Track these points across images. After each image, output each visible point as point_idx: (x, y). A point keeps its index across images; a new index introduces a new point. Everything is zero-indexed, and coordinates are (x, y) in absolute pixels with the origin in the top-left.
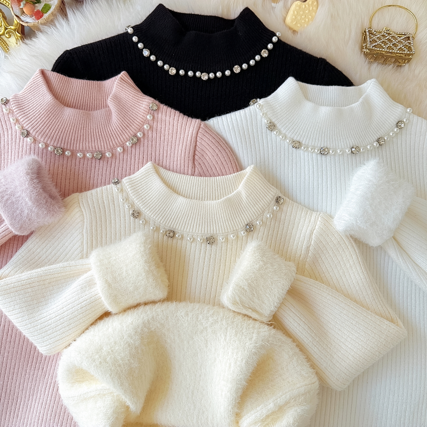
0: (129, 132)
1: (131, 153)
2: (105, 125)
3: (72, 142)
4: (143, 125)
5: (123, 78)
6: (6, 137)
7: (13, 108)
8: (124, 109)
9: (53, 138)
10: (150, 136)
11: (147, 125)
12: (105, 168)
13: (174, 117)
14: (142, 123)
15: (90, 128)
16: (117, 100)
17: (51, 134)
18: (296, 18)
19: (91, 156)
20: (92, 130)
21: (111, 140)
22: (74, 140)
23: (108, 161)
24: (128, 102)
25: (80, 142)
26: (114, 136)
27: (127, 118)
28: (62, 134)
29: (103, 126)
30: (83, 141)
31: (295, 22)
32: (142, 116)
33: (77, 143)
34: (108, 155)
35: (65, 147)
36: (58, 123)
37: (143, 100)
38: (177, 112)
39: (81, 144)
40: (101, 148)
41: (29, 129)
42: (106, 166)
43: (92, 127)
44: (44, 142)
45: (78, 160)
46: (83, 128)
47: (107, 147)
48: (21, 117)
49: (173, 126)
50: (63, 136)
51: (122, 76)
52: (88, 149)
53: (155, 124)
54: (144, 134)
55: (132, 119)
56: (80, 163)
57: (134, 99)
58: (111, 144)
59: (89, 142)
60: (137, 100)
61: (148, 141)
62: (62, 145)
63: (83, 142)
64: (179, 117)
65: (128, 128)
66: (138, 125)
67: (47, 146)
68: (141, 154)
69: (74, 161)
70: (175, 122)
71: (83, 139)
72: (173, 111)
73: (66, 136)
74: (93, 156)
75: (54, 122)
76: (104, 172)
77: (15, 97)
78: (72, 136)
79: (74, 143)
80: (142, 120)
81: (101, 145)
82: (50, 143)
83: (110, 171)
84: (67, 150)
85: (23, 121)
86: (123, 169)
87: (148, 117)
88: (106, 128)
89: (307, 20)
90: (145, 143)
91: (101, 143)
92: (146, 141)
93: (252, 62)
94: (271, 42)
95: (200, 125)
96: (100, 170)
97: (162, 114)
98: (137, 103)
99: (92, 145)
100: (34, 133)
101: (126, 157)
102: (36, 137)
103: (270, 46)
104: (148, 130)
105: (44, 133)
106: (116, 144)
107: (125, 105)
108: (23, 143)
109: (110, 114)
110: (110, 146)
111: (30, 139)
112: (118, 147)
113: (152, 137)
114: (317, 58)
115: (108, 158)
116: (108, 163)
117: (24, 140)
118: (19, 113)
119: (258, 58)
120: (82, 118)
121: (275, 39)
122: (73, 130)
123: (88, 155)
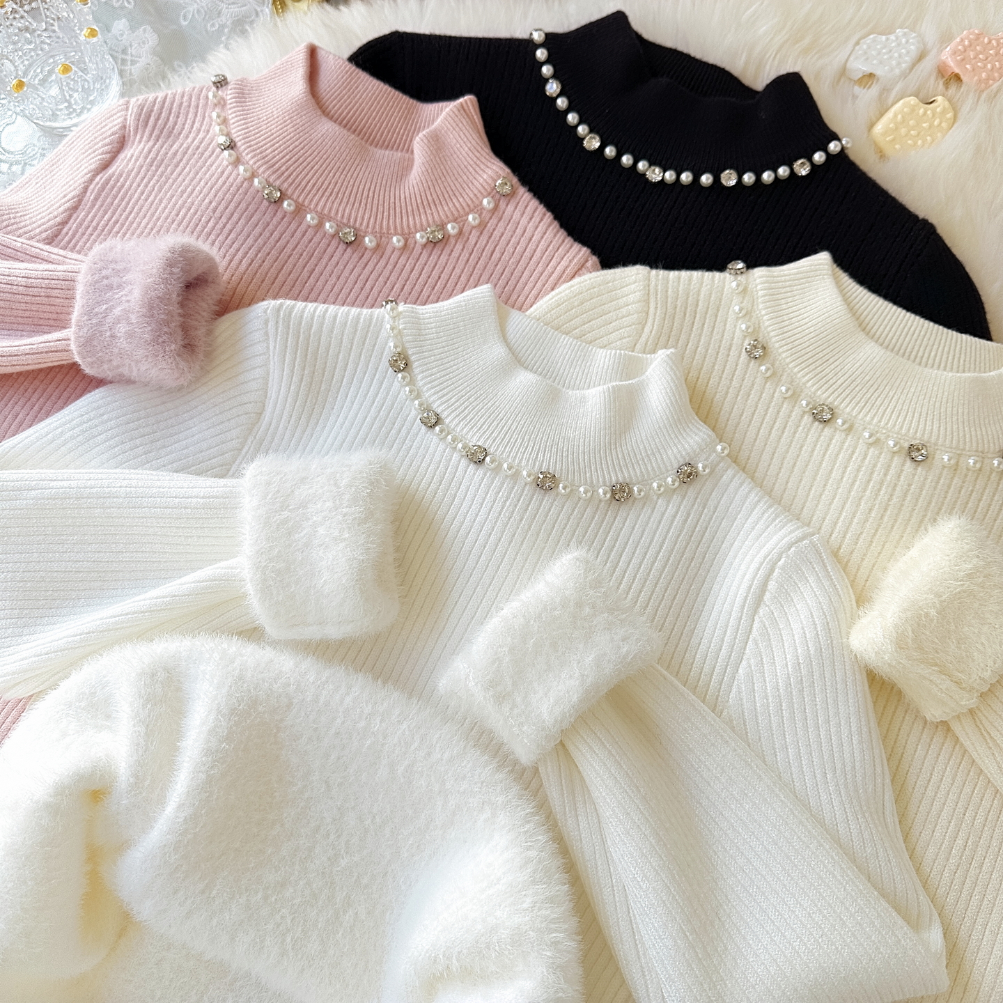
0: (432, 214)
1: (418, 259)
2: (389, 185)
3: (308, 188)
4: (468, 214)
5: (466, 108)
7: (229, 97)
8: (442, 167)
9: (275, 164)
10: (473, 240)
11: (477, 216)
12: (350, 266)
13: (540, 222)
14: (467, 209)
15: (355, 175)
16: (437, 143)
17: (274, 157)
18: (897, 129)
19: (334, 229)
20: (358, 181)
21: (389, 216)
22: (314, 186)
23: (363, 256)
24: (455, 156)
27: (441, 186)
29: (384, 182)
30: (331, 195)
32: (472, 196)
33: (316, 194)
34: (368, 241)
35: (289, 192)
36: (297, 143)
37: (489, 164)
38: (549, 214)
39: (324, 198)
40: (361, 224)
41: (237, 139)
42: (354, 263)
43: (360, 176)
44: (252, 168)
45: (303, 227)
47: (374, 227)
48: (233, 115)
49: (529, 242)
50: (294, 171)
51: (467, 104)
52: (333, 214)
53: (494, 221)
54: (460, 233)
55: (450, 192)
56: (304, 235)
57: (471, 154)
58: (385, 223)
59: (341, 203)
60: (475, 159)
61: (463, 250)
62: (286, 185)
63: (329, 197)
64: (549, 226)
65: (433, 207)
66: (457, 209)
67: (253, 176)
68: (437, 267)
69: (293, 226)
70: (536, 232)
72: (541, 209)
73: (300, 173)
74: (337, 233)
75: (288, 137)
76: (346, 273)
78: (313, 177)
79: (310, 191)
80: (470, 203)
81: (363, 219)
82: (264, 172)
83: (359, 276)
84: (290, 198)
85: (234, 123)
86: (386, 283)
87: (485, 202)
88: (388, 189)
90: (455, 249)
91: (364, 214)
92: (459, 247)
93: (767, 176)
94: (825, 150)
95: (587, 261)
96: (340, 266)
97: (516, 208)
98: (474, 166)
99: (344, 210)
100: (243, 147)
101: (404, 262)
102: (244, 154)
103: (819, 157)
104: (473, 227)
105: (261, 153)
106: (396, 228)
107: (447, 159)
108: (215, 160)
109: (407, 167)
110: (381, 227)
111: (230, 155)
112: (396, 234)
113: (476, 244)
114: (916, 217)
115: (366, 249)
116: (360, 258)
117: (218, 157)
118: (234, 107)
119: (783, 171)
120: (348, 150)
121: (833, 147)
122: (321, 166)
123: (328, 225)
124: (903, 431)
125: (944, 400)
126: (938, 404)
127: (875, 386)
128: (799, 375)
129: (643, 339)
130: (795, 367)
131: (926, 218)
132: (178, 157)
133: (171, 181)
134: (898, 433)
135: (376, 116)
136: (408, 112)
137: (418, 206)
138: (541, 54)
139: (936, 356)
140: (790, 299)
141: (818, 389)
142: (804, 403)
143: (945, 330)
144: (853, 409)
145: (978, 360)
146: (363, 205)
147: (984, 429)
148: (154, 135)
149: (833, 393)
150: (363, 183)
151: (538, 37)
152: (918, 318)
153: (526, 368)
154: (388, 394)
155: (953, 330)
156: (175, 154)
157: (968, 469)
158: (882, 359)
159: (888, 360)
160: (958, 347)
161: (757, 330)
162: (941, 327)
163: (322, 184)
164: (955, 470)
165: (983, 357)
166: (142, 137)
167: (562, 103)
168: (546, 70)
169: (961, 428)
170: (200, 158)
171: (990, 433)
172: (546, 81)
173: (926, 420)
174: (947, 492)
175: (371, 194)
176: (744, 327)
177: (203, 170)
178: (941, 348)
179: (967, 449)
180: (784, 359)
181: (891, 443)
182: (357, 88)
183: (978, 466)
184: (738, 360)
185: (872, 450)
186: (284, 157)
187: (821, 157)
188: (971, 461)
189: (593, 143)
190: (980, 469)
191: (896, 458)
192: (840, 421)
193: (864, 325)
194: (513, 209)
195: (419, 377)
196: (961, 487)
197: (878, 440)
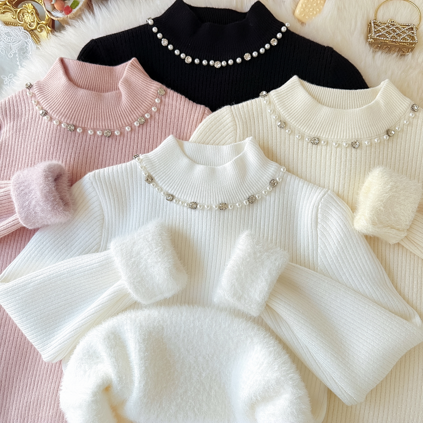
0: (137, 113)
1: (139, 133)
2: (115, 106)
3: (84, 120)
4: (151, 108)
5: (134, 64)
6: (27, 116)
7: (36, 92)
8: (134, 92)
9: (67, 115)
10: (157, 117)
11: (155, 107)
12: (113, 145)
13: (181, 102)
14: (150, 106)
15: (101, 108)
16: (127, 83)
17: (65, 112)
18: (304, 10)
19: (101, 133)
21: (121, 119)
22: (86, 118)
23: (117, 139)
24: (137, 86)
25: (91, 120)
26: (123, 116)
27: (136, 100)
28: (75, 112)
29: (113, 106)
30: (94, 120)
31: (303, 14)
32: (150, 100)
33: (88, 121)
34: (117, 133)
35: (77, 125)
36: (72, 103)
37: (152, 85)
38: (183, 97)
39: (92, 122)
40: (111, 127)
41: (47, 110)
42: (115, 144)
43: (103, 107)
44: (59, 120)
45: (88, 136)
46: (94, 108)
47: (116, 126)
48: (41, 99)
49: (180, 111)
50: (76, 115)
51: (133, 62)
52: (98, 127)
53: (162, 107)
54: (151, 116)
55: (141, 101)
56: (90, 140)
57: (143, 83)
58: (120, 123)
59: (99, 121)
60: (146, 84)
61: (155, 123)
62: (75, 122)
64: (185, 102)
65: (136, 110)
66: (146, 107)
67: (60, 123)
68: (147, 133)
69: (84, 138)
70: (181, 106)
71: (94, 118)
72: (179, 95)
73: (79, 115)
74: (103, 134)
75: (68, 102)
76: (113, 149)
77: (38, 82)
78: (84, 114)
79: (85, 121)
80: (150, 103)
81: (111, 125)
82: (64, 120)
83: (119, 148)
84: (78, 127)
85: (42, 103)
86: (130, 147)
87: (156, 100)
88: (116, 109)
89: (315, 12)
90: (151, 124)
91: (111, 122)
92: (153, 122)
93: (262, 51)
94: (281, 32)
95: (205, 111)
96: (109, 147)
97: (169, 98)
98: (146, 87)
99: (102, 124)
100: (51, 112)
101: (134, 136)
102: (53, 115)
103: (279, 35)
104: (155, 112)
105: (59, 112)
106: (125, 123)
107: (134, 88)
108: (42, 121)
109: (119, 96)
110: (119, 126)
111: (47, 118)
112: (126, 126)
113: (159, 118)
114: (324, 46)
115: (117, 136)
116: (116, 141)
117: (42, 119)
118: (40, 96)
119: (267, 46)
120: (94, 99)
121: (283, 29)
122: (86, 109)
123: (98, 132)
124: (347, 138)
125: (359, 120)
126: (357, 122)
127: (331, 124)
128: (301, 129)
129: (238, 135)
130: (299, 126)
131: (328, 46)
132: (26, 125)
133: (27, 136)
134: (346, 139)
135: (99, 79)
136: (111, 72)
137: (130, 111)
138: (155, 30)
139: (350, 102)
140: (288, 100)
141: (310, 132)
142: (307, 139)
143: (350, 90)
144: (326, 135)
145: (366, 98)
146: (108, 119)
147: (377, 126)
148: (12, 119)
149: (316, 131)
150: (105, 110)
151: (151, 22)
152: (338, 90)
153: (198, 164)
154: (149, 193)
155: (353, 90)
156: (24, 124)
157: (376, 144)
158: (331, 112)
159: (333, 112)
160: (357, 96)
161: (279, 117)
162: (348, 90)
163: (89, 116)
164: (371, 146)
165: (367, 96)
166: (7, 121)
167: (170, 47)
168: (159, 36)
169: (368, 129)
170: (35, 122)
171: (379, 126)
172: (161, 40)
173: (354, 130)
174: (371, 155)
175: (110, 113)
176: (274, 117)
177: (38, 127)
178: (351, 99)
179: (373, 136)
180: (294, 124)
181: (344, 144)
182: (86, 70)
183: (379, 141)
184: (276, 131)
185: (338, 149)
186: (69, 111)
187: (280, 35)
188: (376, 140)
189: (189, 60)
190: (380, 142)
191: (348, 149)
192: (322, 142)
193: (319, 100)
194: (168, 99)
195: (159, 182)
196: (375, 151)
197: (339, 144)
